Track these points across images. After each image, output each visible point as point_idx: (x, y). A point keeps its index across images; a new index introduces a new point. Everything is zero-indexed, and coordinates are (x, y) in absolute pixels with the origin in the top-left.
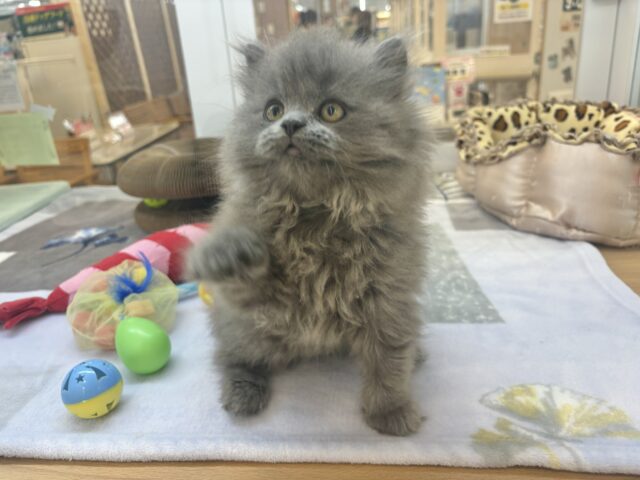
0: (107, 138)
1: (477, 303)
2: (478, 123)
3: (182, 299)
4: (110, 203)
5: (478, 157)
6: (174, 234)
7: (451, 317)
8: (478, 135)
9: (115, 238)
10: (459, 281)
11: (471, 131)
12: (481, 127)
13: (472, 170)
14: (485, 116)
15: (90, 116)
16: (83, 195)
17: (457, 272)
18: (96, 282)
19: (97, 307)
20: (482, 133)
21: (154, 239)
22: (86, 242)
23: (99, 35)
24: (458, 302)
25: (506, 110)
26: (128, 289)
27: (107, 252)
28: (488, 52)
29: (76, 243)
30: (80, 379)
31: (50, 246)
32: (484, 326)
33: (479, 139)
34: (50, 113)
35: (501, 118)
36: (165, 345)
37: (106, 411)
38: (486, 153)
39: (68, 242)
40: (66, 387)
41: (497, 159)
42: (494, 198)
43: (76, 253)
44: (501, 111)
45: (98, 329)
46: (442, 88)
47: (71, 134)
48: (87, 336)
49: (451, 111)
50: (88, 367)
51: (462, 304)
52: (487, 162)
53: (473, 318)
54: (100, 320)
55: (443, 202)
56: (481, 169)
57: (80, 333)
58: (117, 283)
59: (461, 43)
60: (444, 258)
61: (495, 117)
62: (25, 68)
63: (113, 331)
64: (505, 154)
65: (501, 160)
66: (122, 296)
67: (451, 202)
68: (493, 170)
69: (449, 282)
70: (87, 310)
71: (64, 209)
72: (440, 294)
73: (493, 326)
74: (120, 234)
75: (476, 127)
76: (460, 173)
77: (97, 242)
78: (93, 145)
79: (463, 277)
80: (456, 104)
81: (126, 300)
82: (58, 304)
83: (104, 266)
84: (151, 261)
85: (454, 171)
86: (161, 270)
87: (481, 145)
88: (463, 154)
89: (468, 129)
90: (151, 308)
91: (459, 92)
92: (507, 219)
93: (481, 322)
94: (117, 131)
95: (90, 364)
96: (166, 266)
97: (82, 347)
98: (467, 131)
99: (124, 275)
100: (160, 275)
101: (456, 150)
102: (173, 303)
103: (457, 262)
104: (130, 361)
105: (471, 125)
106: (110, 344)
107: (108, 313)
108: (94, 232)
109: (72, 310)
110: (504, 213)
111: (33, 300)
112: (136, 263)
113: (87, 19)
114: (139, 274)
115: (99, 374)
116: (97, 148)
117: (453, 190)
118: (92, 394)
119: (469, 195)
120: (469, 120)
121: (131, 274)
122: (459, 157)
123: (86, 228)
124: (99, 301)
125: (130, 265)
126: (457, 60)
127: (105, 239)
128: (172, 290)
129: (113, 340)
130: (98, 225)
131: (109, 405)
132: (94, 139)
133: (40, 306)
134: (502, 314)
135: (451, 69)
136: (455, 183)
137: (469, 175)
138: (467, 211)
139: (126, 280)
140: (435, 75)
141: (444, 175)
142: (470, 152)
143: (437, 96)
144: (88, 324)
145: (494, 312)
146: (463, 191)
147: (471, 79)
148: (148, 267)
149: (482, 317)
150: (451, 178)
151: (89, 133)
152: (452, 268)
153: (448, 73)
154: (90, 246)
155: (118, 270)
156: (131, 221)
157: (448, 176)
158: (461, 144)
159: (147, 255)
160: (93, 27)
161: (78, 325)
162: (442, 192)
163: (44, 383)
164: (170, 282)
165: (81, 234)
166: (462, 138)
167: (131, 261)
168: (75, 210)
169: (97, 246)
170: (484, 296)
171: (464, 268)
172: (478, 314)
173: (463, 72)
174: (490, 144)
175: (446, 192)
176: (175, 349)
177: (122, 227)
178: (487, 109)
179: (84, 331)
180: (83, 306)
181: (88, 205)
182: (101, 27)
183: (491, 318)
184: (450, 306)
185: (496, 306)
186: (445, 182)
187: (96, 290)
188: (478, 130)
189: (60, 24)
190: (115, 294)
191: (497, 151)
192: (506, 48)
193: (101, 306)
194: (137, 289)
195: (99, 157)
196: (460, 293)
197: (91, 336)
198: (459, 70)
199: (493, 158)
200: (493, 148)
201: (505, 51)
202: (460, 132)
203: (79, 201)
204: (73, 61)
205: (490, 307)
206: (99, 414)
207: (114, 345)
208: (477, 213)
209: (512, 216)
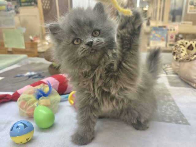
0: (44, 43)
1: (178, 116)
2: (181, 46)
3: (61, 101)
4: (41, 64)
5: (181, 59)
6: (62, 76)
7: (168, 120)
8: (181, 51)
9: (40, 76)
10: (171, 106)
11: (179, 49)
12: (183, 48)
13: (178, 64)
14: (185, 44)
15: (39, 35)
16: (32, 60)
17: (170, 102)
18: (30, 91)
19: (29, 100)
20: (183, 50)
21: (54, 77)
22: (30, 76)
23: (46, 8)
24: (170, 114)
25: (193, 42)
26: (41, 94)
27: (36, 80)
28: (184, 23)
29: (26, 76)
30: (18, 127)
31: (17, 77)
32: (181, 125)
33: (182, 52)
34: (24, 30)
35: (191, 45)
36: (52, 118)
37: (26, 141)
38: (185, 58)
39: (23, 76)
40: (12, 130)
41: (189, 60)
42: (187, 75)
43: (26, 80)
44: (191, 42)
45: (28, 108)
46: (165, 35)
47: (32, 41)
48: (24, 111)
49: (168, 44)
50: (22, 123)
51: (172, 115)
52: (185, 61)
53: (177, 122)
54: (29, 105)
55: (165, 75)
56: (182, 64)
57: (21, 109)
58: (38, 92)
59: (174, 20)
60: (166, 96)
61: (189, 44)
62: (19, 17)
63: (34, 110)
64: (193, 58)
65: (191, 60)
66: (39, 97)
67: (169, 75)
68: (187, 64)
69: (167, 106)
70: (25, 101)
71: (24, 64)
72: (163, 110)
73: (185, 126)
74: (42, 75)
75: (181, 47)
76: (173, 65)
77: (34, 77)
78: (39, 45)
79: (173, 105)
80: (170, 41)
81: (40, 98)
82: (15, 98)
83: (34, 85)
84: (52, 85)
85: (171, 64)
86: (55, 89)
87: (182, 55)
88: (175, 57)
89: (178, 48)
90: (49, 103)
91: (172, 37)
92: (192, 84)
93: (180, 123)
94: (47, 41)
95: (23, 122)
96: (57, 88)
97: (22, 115)
98: (177, 49)
99: (41, 89)
100: (54, 91)
101: (172, 56)
102: (58, 102)
103: (171, 98)
104: (38, 123)
105: (179, 47)
106: (32, 115)
107: (33, 103)
108: (33, 73)
109: (20, 101)
110: (190, 81)
111: (6, 95)
112: (46, 85)
113: (42, 2)
114: (46, 89)
115: (25, 126)
116: (40, 47)
117: (170, 71)
118: (21, 134)
119: (176, 74)
120: (178, 45)
121: (43, 89)
122: (173, 58)
123: (31, 71)
124: (30, 98)
125: (43, 86)
126: (172, 26)
127: (37, 76)
128: (58, 97)
129: (33, 114)
130: (35, 71)
131: (27, 139)
132: (39, 43)
133: (9, 98)
134: (189, 121)
135: (169, 28)
136: (171, 69)
137: (177, 66)
138: (175, 79)
139: (41, 91)
140: (163, 30)
141: (166, 65)
142: (178, 57)
143: (163, 38)
144: (24, 106)
145: (186, 120)
146: (174, 72)
147: (177, 33)
148: (50, 87)
149: (181, 122)
150: (169, 67)
151: (38, 41)
152: (169, 101)
153: (168, 30)
154: (31, 78)
155: (39, 87)
156: (47, 71)
157: (167, 66)
158: (174, 54)
159: (50, 83)
160: (44, 5)
161: (21, 106)
162: (165, 71)
163: (5, 127)
164: (58, 94)
165: (28, 74)
166: (175, 51)
167: (44, 84)
168: (28, 65)
169: (33, 78)
170: (181, 113)
171: (173, 101)
172: (179, 120)
173: (174, 30)
174: (186, 54)
175: (167, 71)
176: (56, 120)
177: (43, 73)
178: (186, 41)
179: (23, 109)
180: (24, 99)
181: (33, 64)
182: (47, 5)
183: (184, 123)
184: (167, 116)
185: (187, 118)
186: (166, 68)
187: (30, 93)
188: (181, 49)
189: (33, 3)
190: (36, 96)
191: (190, 57)
192: (191, 23)
193: (30, 100)
194: (45, 95)
195: (40, 49)
196: (172, 111)
197: (25, 111)
198: (172, 29)
199: (188, 59)
200: (187, 56)
201: (191, 24)
202: (174, 49)
203: (30, 62)
204: (36, 16)
205: (184, 118)
206: (23, 143)
207: (33, 116)
208: (179, 81)
209: (194, 83)
